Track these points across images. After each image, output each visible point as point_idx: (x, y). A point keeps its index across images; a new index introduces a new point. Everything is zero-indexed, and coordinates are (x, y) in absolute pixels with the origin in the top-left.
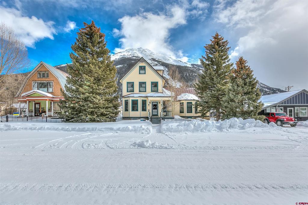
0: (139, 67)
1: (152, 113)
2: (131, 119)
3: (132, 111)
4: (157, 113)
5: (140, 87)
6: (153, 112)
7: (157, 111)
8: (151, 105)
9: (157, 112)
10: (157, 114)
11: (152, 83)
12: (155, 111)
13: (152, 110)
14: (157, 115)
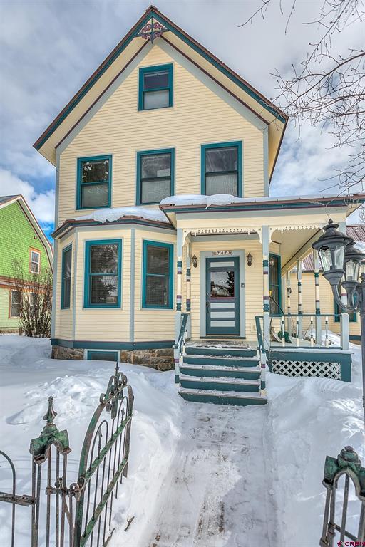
0: (138, 72)
1: (208, 319)
2: (81, 357)
3: (87, 305)
4: (237, 319)
5: (141, 181)
6: (213, 315)
7: (237, 310)
8: (198, 274)
9: (232, 315)
10: (231, 324)
11: (209, 151)
12: (223, 313)
13: (208, 305)
14: (235, 333)
